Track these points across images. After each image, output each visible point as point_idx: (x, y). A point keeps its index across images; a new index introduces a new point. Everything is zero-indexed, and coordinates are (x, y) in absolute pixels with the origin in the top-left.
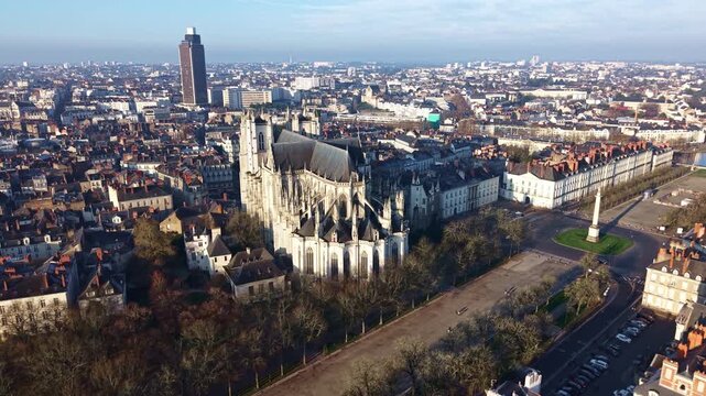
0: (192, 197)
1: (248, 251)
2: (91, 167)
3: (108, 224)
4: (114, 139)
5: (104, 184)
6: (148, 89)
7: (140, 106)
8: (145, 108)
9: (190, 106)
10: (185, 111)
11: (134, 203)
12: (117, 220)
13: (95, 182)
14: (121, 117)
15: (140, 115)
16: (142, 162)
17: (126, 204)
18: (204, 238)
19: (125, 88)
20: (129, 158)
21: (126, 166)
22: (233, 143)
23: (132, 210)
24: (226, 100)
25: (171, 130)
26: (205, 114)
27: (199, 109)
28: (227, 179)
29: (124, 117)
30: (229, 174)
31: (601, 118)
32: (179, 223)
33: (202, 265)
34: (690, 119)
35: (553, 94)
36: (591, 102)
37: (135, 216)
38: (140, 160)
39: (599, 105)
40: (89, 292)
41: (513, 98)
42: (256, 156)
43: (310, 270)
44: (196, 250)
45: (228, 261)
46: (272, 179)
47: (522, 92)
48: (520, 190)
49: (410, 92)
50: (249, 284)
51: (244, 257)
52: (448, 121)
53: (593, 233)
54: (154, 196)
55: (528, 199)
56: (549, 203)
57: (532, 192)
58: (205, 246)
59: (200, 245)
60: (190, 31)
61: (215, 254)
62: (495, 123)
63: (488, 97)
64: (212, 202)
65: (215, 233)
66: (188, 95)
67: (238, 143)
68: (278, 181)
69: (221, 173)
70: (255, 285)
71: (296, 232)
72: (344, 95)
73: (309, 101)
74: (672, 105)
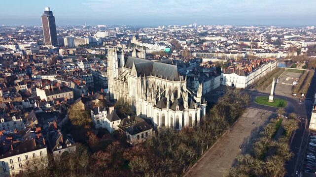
0: (81, 91)
1: (129, 117)
3: (44, 109)
4: (16, 63)
5: (29, 87)
6: (22, 38)
7: (22, 47)
8: (26, 47)
9: (49, 46)
10: (47, 48)
11: (54, 96)
12: (48, 106)
13: (22, 86)
14: (13, 52)
15: (23, 51)
16: (44, 75)
17: (51, 97)
18: (105, 112)
19: (8, 38)
20: (37, 73)
21: (35, 77)
22: (84, 64)
23: (55, 100)
24: (66, 43)
25: (45, 58)
26: (57, 50)
27: (54, 48)
28: (90, 81)
29: (15, 52)
30: (91, 79)
31: (236, 49)
32: (83, 105)
33: (103, 126)
34: (270, 48)
35: (213, 39)
36: (229, 42)
37: (58, 103)
38: (43, 74)
39: (233, 43)
40: (59, 146)
41: (197, 41)
42: (117, 70)
43: (163, 125)
44: (100, 119)
45: (119, 123)
46: (136, 80)
47: (200, 38)
48: (229, 81)
49: (152, 38)
50: (138, 134)
51: (127, 121)
52: (174, 51)
53: (271, 98)
54: (64, 92)
55: (233, 85)
56: (244, 86)
57: (235, 81)
58: (105, 116)
59: (103, 116)
60: (47, 9)
61: (113, 120)
62: (197, 51)
63: (187, 40)
64: (96, 93)
65: (112, 109)
66: (47, 41)
67: (86, 63)
68: (140, 82)
69: (88, 79)
70: (140, 134)
71: (155, 106)
72: (123, 40)
73: (106, 43)
74: (262, 43)
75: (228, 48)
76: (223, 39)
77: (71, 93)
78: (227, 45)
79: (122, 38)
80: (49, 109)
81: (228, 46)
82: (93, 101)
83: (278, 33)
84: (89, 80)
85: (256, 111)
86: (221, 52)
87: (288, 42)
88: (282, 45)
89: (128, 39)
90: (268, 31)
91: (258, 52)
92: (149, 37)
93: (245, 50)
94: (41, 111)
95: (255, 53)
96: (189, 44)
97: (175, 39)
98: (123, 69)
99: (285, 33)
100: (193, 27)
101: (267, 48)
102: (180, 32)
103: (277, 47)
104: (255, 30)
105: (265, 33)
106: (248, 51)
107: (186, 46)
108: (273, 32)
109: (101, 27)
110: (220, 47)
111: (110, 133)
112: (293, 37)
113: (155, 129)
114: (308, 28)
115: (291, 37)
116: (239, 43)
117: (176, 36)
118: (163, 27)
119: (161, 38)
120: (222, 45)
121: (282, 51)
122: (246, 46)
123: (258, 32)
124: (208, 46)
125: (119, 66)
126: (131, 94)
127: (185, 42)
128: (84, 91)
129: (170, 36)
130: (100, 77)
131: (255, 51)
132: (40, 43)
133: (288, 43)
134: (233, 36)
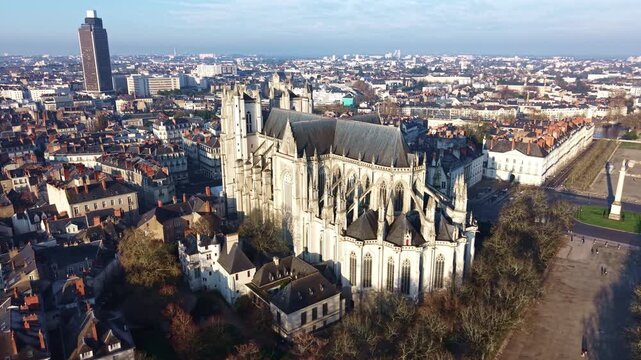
0: (157, 192)
1: (276, 261)
2: (8, 161)
3: (61, 236)
4: (17, 129)
5: (33, 181)
6: (39, 77)
7: (36, 94)
8: (43, 96)
9: (94, 93)
10: (90, 98)
11: (91, 205)
12: (73, 229)
13: (18, 180)
14: (17, 105)
15: (38, 104)
16: (74, 153)
17: (81, 208)
18: (214, 249)
19: (11, 77)
20: (56, 148)
21: (52, 158)
22: (167, 129)
23: (91, 215)
24: (131, 88)
25: (83, 118)
26: (113, 102)
27: (104, 96)
28: (181, 168)
29: (20, 105)
30: (183, 164)
31: (494, 100)
32: (160, 228)
33: (210, 283)
34: (569, 99)
35: (442, 80)
36: (476, 86)
37: (97, 222)
38: (70, 151)
39: (486, 89)
40: (84, 351)
41: (409, 84)
42: (245, 141)
43: (367, 283)
44: (202, 265)
45: (251, 278)
46: (294, 166)
47: (415, 78)
48: (503, 167)
49: (312, 78)
50: (303, 310)
51: (272, 270)
52: (363, 105)
53: (616, 210)
54: (115, 195)
55: (512, 177)
56: (538, 181)
57: (517, 170)
58: (215, 259)
59: (209, 258)
60: (90, 15)
61: (235, 269)
62: (411, 105)
63: (387, 82)
64: (193, 198)
65: (232, 240)
66: (91, 82)
67: (172, 128)
68: (303, 169)
69: (175, 163)
70: (309, 310)
71: (345, 234)
72: (252, 82)
73: (217, 88)
74: (549, 88)
75: (477, 97)
76: (463, 81)
77: (133, 196)
78: (473, 93)
79: (250, 78)
80: (74, 238)
81: (476, 94)
82: (186, 218)
83: (573, 69)
84: (178, 165)
85: (590, 243)
86: (465, 107)
87: (598, 86)
88: (590, 93)
89: (262, 79)
90: (551, 66)
91: (545, 106)
92: (307, 76)
93: (515, 103)
94: (52, 242)
95: (539, 108)
96: (393, 90)
97: (362, 79)
98: (259, 139)
99: (587, 69)
100: (394, 58)
101: (559, 99)
102: (368, 67)
103: (582, 97)
104: (524, 64)
105: (546, 69)
106: (521, 104)
107: (387, 94)
108: (561, 68)
109: (206, 59)
110: (459, 97)
111: (227, 304)
112: (606, 76)
113: (346, 294)
114: (631, 59)
115: (602, 76)
116: (497, 88)
117: (362, 75)
118: (334, 59)
119: (332, 79)
120: (463, 93)
121: (594, 104)
122: (514, 94)
123: (530, 67)
124: (433, 95)
125: (250, 131)
126: (279, 199)
127: (383, 87)
128: (165, 191)
129: (351, 73)
130: (202, 159)
131: (537, 104)
132: (75, 87)
133: (601, 89)
134: (481, 75)
